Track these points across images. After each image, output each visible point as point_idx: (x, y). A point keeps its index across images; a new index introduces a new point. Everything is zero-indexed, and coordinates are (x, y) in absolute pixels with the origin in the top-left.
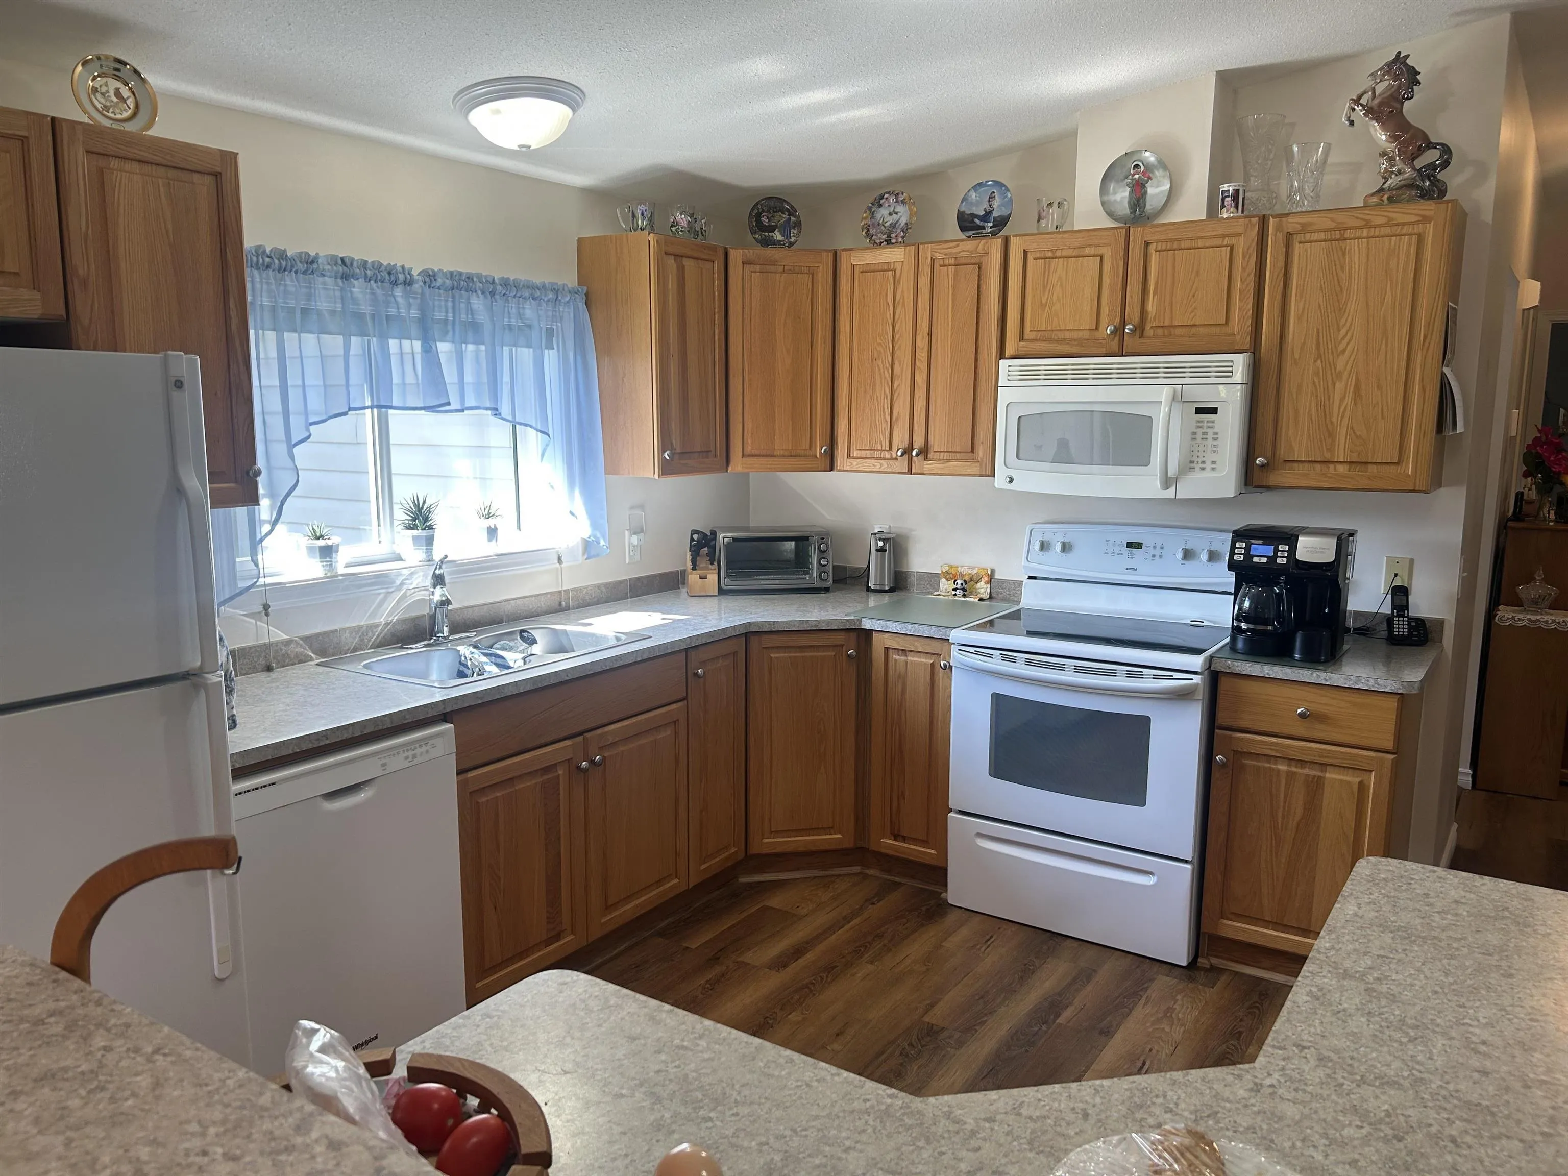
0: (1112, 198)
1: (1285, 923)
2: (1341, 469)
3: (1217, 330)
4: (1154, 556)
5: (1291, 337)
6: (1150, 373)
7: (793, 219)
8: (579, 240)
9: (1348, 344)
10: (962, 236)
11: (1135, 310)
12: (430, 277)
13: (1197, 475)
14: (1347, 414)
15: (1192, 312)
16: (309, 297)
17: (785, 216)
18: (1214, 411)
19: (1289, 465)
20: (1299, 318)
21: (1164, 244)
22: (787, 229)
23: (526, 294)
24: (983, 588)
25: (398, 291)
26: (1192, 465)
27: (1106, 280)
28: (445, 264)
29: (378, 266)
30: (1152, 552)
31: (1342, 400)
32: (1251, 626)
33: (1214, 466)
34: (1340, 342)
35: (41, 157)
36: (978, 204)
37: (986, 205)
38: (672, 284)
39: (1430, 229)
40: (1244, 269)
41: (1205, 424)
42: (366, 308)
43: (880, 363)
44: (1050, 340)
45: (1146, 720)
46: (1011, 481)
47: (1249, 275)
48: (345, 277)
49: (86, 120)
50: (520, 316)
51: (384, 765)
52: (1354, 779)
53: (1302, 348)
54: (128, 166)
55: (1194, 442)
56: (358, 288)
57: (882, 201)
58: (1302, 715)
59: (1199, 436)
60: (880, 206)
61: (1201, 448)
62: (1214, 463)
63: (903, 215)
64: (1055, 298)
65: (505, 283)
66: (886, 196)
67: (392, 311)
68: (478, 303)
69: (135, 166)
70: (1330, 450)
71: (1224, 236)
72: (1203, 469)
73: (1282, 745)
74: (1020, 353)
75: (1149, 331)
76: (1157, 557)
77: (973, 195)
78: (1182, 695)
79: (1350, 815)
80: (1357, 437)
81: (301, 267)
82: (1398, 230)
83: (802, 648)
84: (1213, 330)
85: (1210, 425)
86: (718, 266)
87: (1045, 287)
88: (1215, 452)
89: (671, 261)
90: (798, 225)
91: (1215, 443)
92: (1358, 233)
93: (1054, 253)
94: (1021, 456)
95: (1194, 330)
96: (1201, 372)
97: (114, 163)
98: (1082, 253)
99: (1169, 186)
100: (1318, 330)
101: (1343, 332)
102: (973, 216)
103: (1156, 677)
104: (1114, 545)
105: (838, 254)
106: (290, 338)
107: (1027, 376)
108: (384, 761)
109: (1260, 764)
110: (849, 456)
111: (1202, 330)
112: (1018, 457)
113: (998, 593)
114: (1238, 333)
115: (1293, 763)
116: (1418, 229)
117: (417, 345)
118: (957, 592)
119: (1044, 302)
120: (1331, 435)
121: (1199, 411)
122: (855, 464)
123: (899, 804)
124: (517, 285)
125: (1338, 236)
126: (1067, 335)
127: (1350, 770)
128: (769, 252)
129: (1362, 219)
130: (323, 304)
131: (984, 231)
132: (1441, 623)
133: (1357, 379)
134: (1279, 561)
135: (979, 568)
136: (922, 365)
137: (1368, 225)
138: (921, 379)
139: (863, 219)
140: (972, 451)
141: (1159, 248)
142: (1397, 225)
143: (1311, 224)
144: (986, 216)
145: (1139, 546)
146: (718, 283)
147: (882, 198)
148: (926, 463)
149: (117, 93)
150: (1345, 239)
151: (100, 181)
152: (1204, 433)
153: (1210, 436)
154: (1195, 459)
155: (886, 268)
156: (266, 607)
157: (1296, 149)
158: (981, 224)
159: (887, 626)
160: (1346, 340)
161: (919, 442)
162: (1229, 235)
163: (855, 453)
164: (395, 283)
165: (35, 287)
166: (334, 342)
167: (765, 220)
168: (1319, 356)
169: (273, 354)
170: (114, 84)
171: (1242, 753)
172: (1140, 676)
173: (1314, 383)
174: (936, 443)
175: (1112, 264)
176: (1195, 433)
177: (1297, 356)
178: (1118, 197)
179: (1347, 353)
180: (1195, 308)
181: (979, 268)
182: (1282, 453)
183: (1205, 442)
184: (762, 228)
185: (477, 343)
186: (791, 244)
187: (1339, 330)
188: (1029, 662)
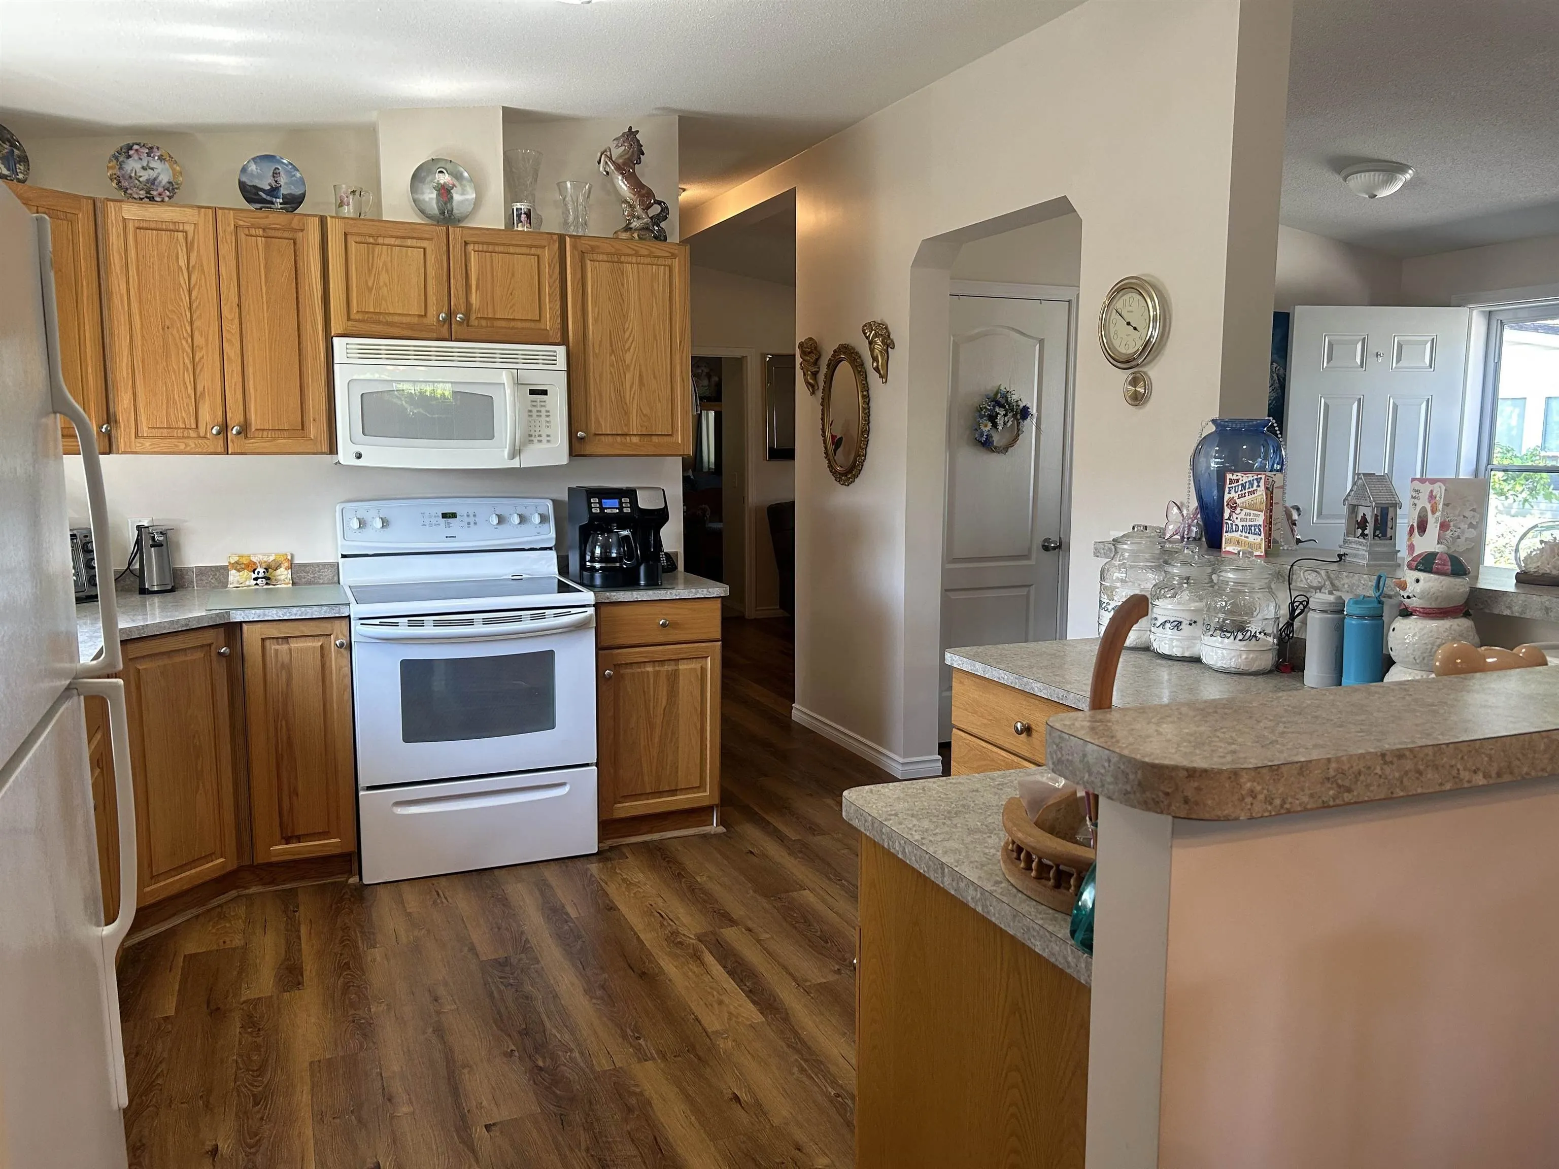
0: (421, 197)
1: (661, 790)
2: (635, 440)
3: (532, 325)
4: (469, 523)
5: (591, 333)
6: (489, 358)
7: (16, 152)
9: (631, 343)
10: (251, 207)
11: (461, 301)
13: (536, 446)
14: (636, 397)
15: (511, 308)
17: (7, 146)
18: (544, 392)
19: (598, 437)
20: (596, 320)
21: (481, 246)
22: (12, 163)
24: (283, 574)
26: (531, 438)
27: (431, 272)
30: (467, 520)
31: (631, 387)
32: (603, 565)
33: (548, 438)
34: (626, 342)
36: (260, 177)
37: (271, 180)
39: (676, 262)
40: (550, 277)
41: (538, 404)
43: (175, 332)
44: (379, 322)
45: (551, 653)
46: (359, 456)
47: (554, 282)
52: (695, 665)
53: (600, 346)
55: (530, 419)
57: (131, 152)
58: (664, 625)
59: (535, 414)
60: (129, 157)
61: (537, 423)
62: (548, 436)
63: (163, 173)
64: (382, 284)
66: (136, 147)
70: (627, 425)
71: (531, 247)
72: (540, 441)
73: (648, 652)
74: (348, 332)
75: (473, 321)
76: (472, 524)
77: (253, 167)
78: (579, 627)
79: (697, 693)
80: (645, 415)
82: (655, 261)
83: (170, 653)
84: (527, 325)
85: (542, 404)
87: (370, 271)
88: (548, 427)
90: (24, 160)
91: (548, 419)
92: (629, 259)
93: (376, 240)
94: (366, 432)
95: (512, 324)
96: (531, 359)
98: (405, 244)
99: (474, 196)
100: (610, 331)
101: (627, 334)
102: (258, 188)
103: (557, 615)
104: (430, 517)
105: (99, 204)
107: (364, 354)
109: (633, 671)
110: (135, 435)
111: (519, 325)
112: (363, 433)
113: (300, 579)
114: (551, 329)
115: (657, 664)
116: (668, 262)
118: (259, 581)
119: (370, 284)
120: (627, 413)
121: (533, 392)
122: (148, 444)
123: (291, 804)
125: (616, 260)
126: (396, 319)
127: (694, 660)
129: (634, 250)
131: (273, 206)
132: (676, 554)
133: (640, 372)
134: (625, 510)
135: (276, 555)
137: (637, 254)
138: (232, 351)
139: (112, 168)
140: (303, 429)
141: (476, 249)
142: (655, 257)
143: (598, 247)
144: (274, 191)
145: (454, 515)
147: (131, 149)
148: (247, 441)
150: (622, 263)
152: (538, 411)
153: (543, 414)
154: (532, 433)
155: (172, 229)
157: (569, 184)
158: (268, 198)
159: (265, 615)
160: (630, 341)
162: (536, 247)
163: (146, 433)
168: (613, 352)
171: (619, 665)
172: (543, 617)
173: (611, 372)
174: (259, 420)
175: (436, 257)
176: (530, 411)
177: (597, 351)
179: (632, 350)
180: (513, 305)
181: (295, 243)
182: (593, 429)
183: (539, 419)
186: (20, 181)
187: (624, 332)
188: (437, 624)
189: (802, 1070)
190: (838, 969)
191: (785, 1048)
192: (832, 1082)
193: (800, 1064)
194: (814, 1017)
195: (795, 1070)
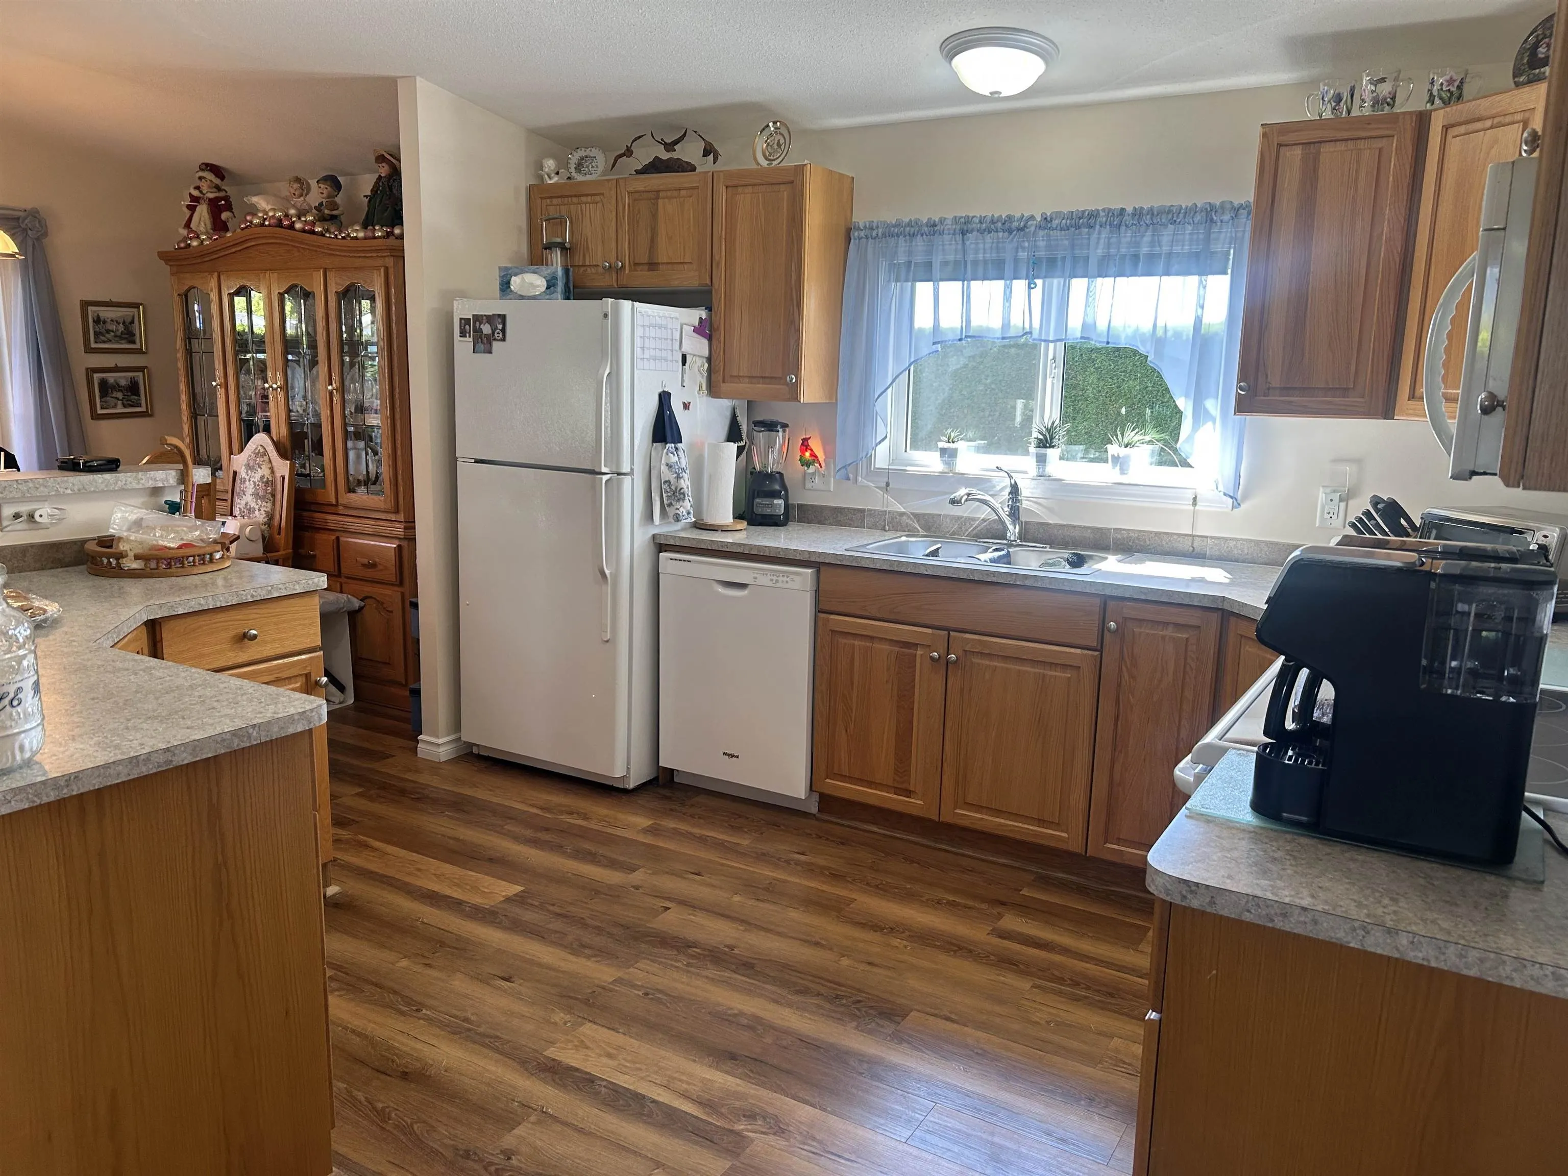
12: (1046, 221)
25: (1011, 237)
35: (705, 195)
38: (1289, 182)
48: (963, 232)
51: (755, 578)
54: (746, 190)
56: (971, 240)
69: (749, 189)
86: (1399, 141)
89: (1294, 152)
97: (739, 190)
108: (755, 575)
146: (1396, 164)
151: (732, 202)
156: (888, 484)
164: (1009, 231)
165: (697, 270)
167: (1542, 50)
189: (466, 1020)
190: (509, 1158)
191: (499, 1034)
192: (431, 1020)
193: (470, 1024)
194: (494, 1077)
195: (473, 1018)
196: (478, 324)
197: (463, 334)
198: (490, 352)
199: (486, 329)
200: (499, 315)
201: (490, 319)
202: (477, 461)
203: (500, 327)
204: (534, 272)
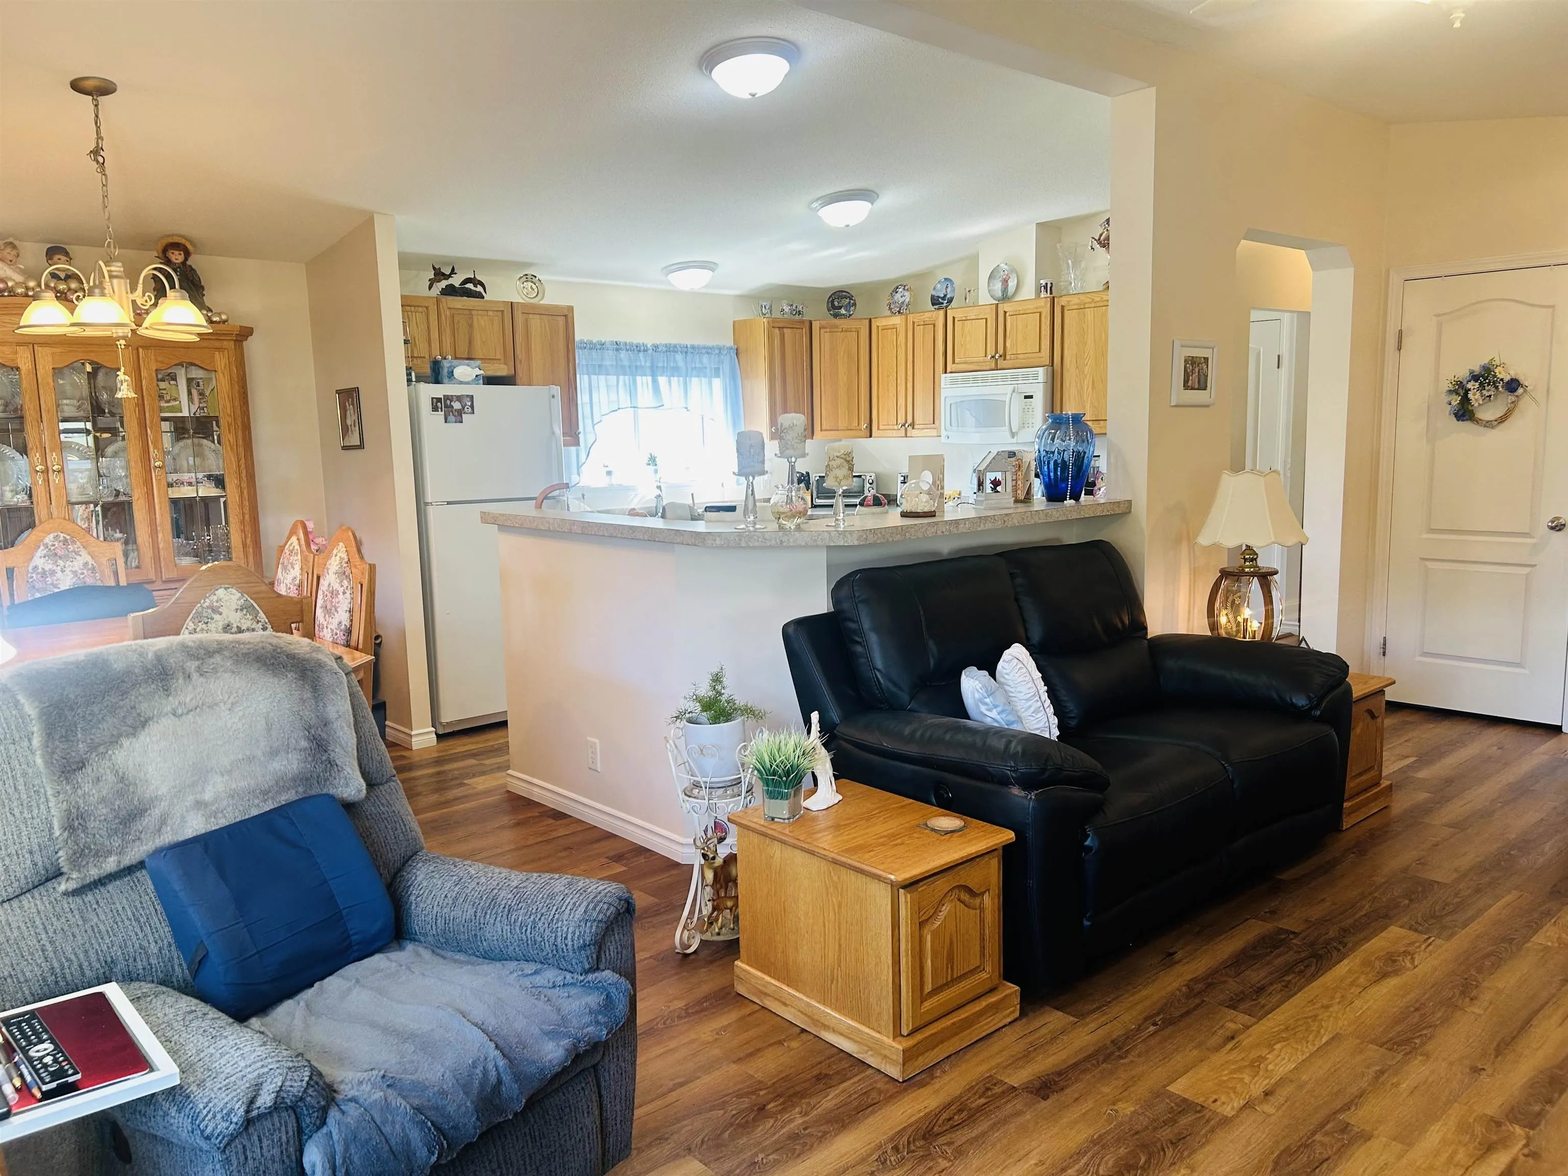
0: (993, 287)
3: (1036, 356)
6: (1005, 378)
7: (852, 301)
8: (734, 322)
10: (932, 308)
11: (1002, 346)
12: (656, 347)
13: (1027, 430)
14: (1090, 396)
15: (1026, 346)
16: (602, 359)
17: (848, 300)
18: (1032, 397)
20: (1068, 348)
21: (1013, 312)
22: (848, 308)
23: (704, 351)
25: (641, 354)
26: (1024, 425)
27: (989, 331)
28: (663, 339)
29: (631, 344)
31: (1087, 389)
34: (1085, 360)
35: (508, 316)
36: (941, 291)
37: (944, 291)
38: (777, 342)
40: (1046, 324)
41: (1028, 404)
42: (626, 363)
43: (892, 379)
44: (965, 363)
46: (949, 438)
47: (1048, 327)
48: (617, 350)
49: (522, 301)
50: (701, 363)
53: (1069, 362)
54: (535, 316)
55: (1023, 413)
56: (623, 354)
57: (898, 290)
59: (1026, 410)
60: (897, 292)
61: (1027, 416)
62: (1033, 422)
63: (906, 298)
64: (967, 342)
65: (693, 347)
66: (901, 287)
67: (638, 364)
68: (679, 357)
69: (538, 316)
71: (1037, 308)
72: (1029, 427)
74: (953, 370)
75: (1008, 357)
77: (939, 286)
80: (1094, 407)
81: (598, 347)
82: (1103, 304)
84: (1033, 355)
85: (1030, 404)
86: (805, 331)
87: (962, 335)
88: (1032, 418)
89: (777, 331)
90: (854, 304)
91: (1033, 413)
92: (1090, 304)
93: (966, 318)
94: (952, 425)
95: (1026, 356)
96: (1026, 377)
97: (531, 316)
98: (979, 318)
99: (1017, 281)
100: (1076, 354)
101: (1085, 352)
102: (939, 297)
105: (873, 320)
106: (594, 377)
107: (954, 382)
110: (878, 429)
111: (1028, 356)
114: (1044, 357)
117: (650, 378)
119: (962, 343)
121: (1026, 397)
122: (882, 433)
124: (699, 348)
125: (1083, 307)
126: (973, 361)
128: (837, 321)
129: (1092, 299)
130: (607, 363)
131: (940, 306)
133: (1093, 379)
136: (910, 378)
137: (1094, 301)
139: (888, 300)
140: (934, 424)
141: (1011, 314)
142: (1104, 301)
143: (1072, 301)
144: (943, 298)
146: (805, 340)
147: (899, 288)
148: (913, 431)
149: (531, 287)
150: (1086, 307)
151: (527, 323)
152: (1028, 408)
153: (1031, 410)
154: (1025, 422)
155: (893, 327)
156: (583, 495)
158: (941, 301)
160: (1087, 359)
161: (910, 421)
162: (1039, 307)
163: (881, 427)
164: (639, 351)
165: (505, 364)
166: (612, 379)
167: (836, 303)
168: (1077, 367)
169: (587, 385)
170: (530, 284)
173: (1075, 382)
174: (917, 421)
175: (991, 322)
176: (1023, 409)
177: (1068, 368)
178: (996, 287)
179: (1088, 365)
181: (934, 327)
183: (1028, 413)
184: (834, 307)
185: (679, 376)
186: (850, 315)
187: (1083, 354)
196: (448, 402)
197: (435, 409)
198: (462, 422)
199: (457, 405)
200: (467, 396)
201: (459, 398)
202: (449, 503)
203: (469, 404)
204: (468, 365)
